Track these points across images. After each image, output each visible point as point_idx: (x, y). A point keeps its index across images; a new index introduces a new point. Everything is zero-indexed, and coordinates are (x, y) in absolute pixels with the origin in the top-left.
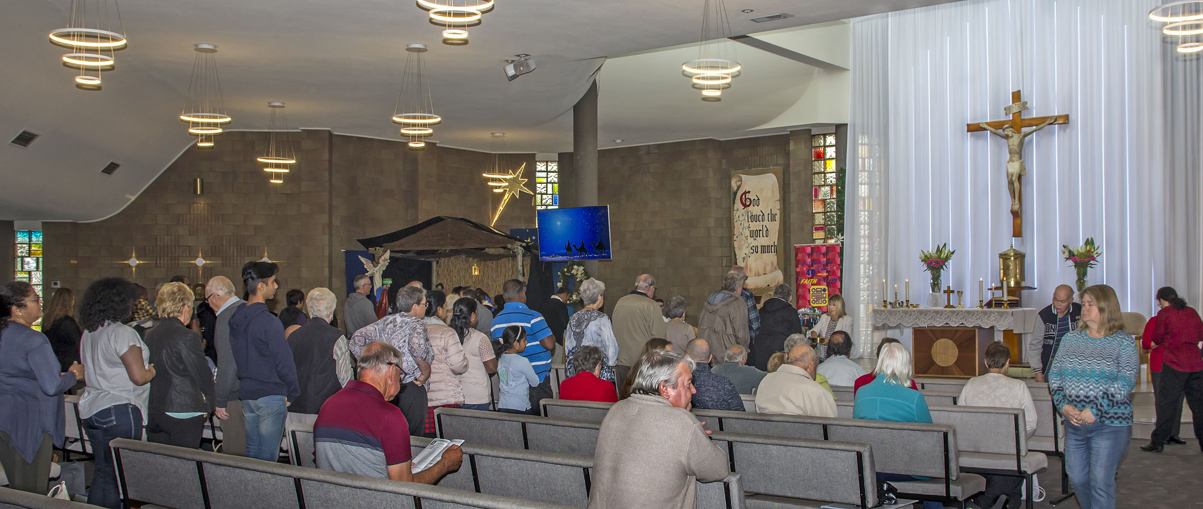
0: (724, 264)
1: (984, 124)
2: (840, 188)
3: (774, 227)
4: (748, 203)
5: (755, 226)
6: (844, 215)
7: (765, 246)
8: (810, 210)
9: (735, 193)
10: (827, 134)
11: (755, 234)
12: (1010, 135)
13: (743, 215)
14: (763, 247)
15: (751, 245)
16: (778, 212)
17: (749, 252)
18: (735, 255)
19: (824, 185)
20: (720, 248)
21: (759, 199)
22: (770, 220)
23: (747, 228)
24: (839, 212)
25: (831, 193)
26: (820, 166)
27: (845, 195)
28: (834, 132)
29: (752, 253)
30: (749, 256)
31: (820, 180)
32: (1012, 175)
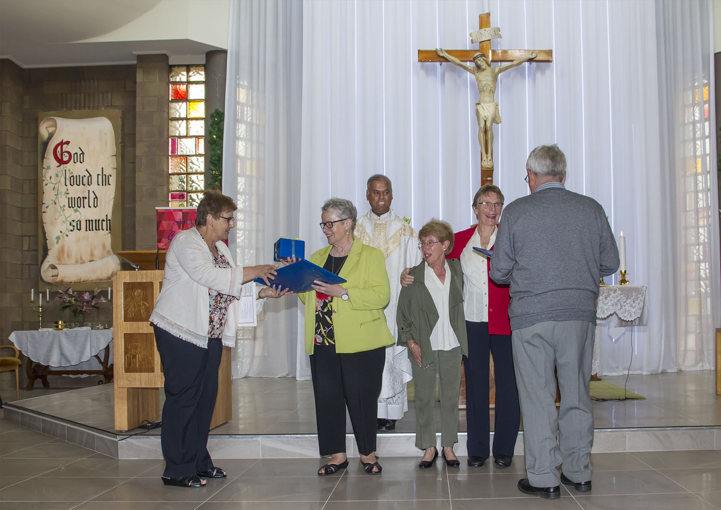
0: (26, 247)
1: (444, 52)
2: (215, 136)
3: (107, 195)
4: (66, 159)
5: (76, 191)
6: (221, 175)
7: (92, 221)
8: (165, 169)
9: (46, 144)
10: (193, 66)
11: (76, 203)
12: (484, 67)
13: (57, 175)
14: (89, 222)
15: (70, 219)
16: (113, 173)
17: (67, 229)
18: (44, 233)
19: (186, 137)
20: (19, 223)
21: (83, 153)
22: (100, 183)
23: (63, 193)
24: (213, 170)
25: (197, 146)
26: (180, 109)
27: (222, 148)
28: (204, 62)
29: (72, 231)
30: (67, 236)
31: (180, 128)
32: (485, 121)
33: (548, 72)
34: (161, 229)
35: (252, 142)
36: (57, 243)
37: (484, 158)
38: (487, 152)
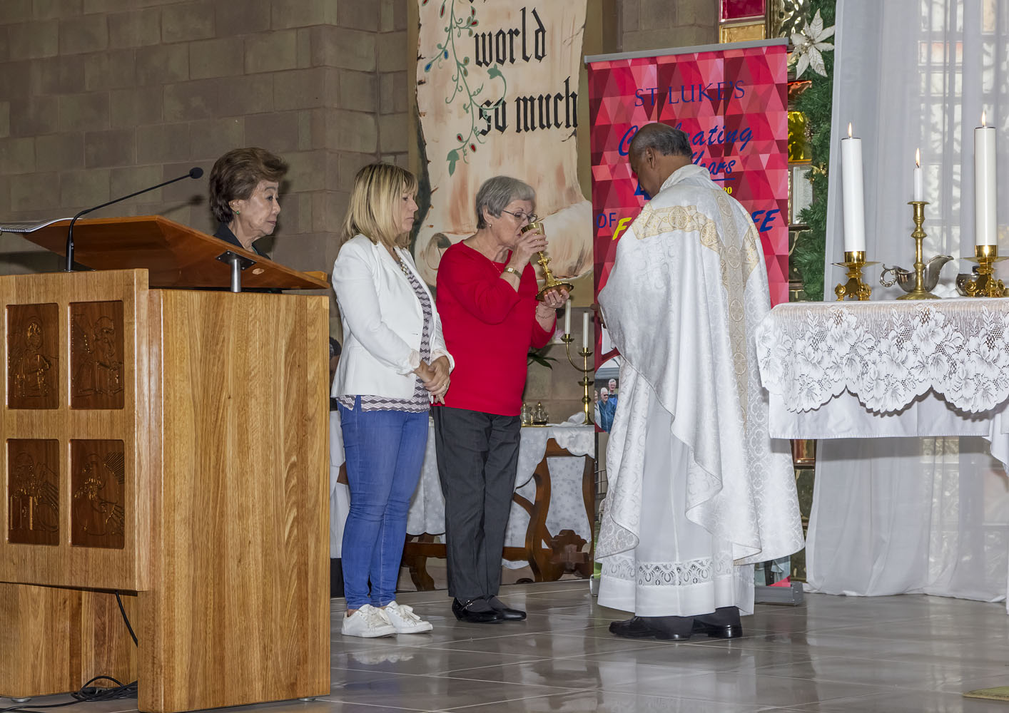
3: (568, 19)
5: (496, 15)
11: (494, 50)
14: (524, 102)
15: (479, 100)
17: (473, 129)
18: (422, 144)
20: (371, 119)
23: (464, 24)
29: (484, 133)
30: (473, 148)
36: (452, 169)
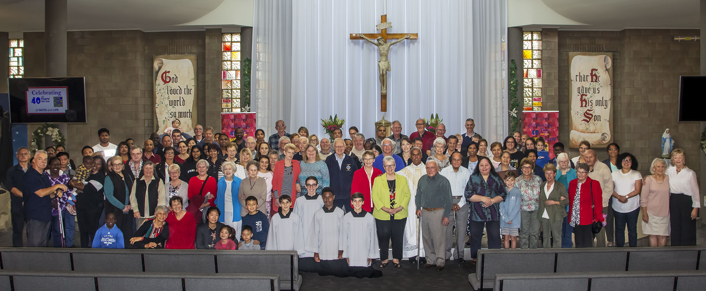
0: (146, 125)
1: (363, 35)
2: (246, 71)
3: (190, 99)
4: (168, 80)
5: (173, 97)
6: (250, 92)
7: (182, 112)
8: (220, 87)
9: (157, 72)
10: (234, 33)
11: (173, 103)
13: (163, 89)
14: (180, 113)
15: (170, 112)
16: (193, 88)
17: (169, 117)
18: (157, 119)
19: (231, 70)
20: (143, 113)
21: (177, 78)
22: (186, 93)
23: (167, 98)
24: (246, 89)
25: (236, 76)
26: (227, 55)
27: (250, 78)
28: (240, 32)
29: (171, 117)
30: (169, 120)
31: (227, 65)
32: (383, 70)
33: (416, 44)
34: (223, 123)
35: (265, 71)
37: (382, 89)
38: (384, 86)
